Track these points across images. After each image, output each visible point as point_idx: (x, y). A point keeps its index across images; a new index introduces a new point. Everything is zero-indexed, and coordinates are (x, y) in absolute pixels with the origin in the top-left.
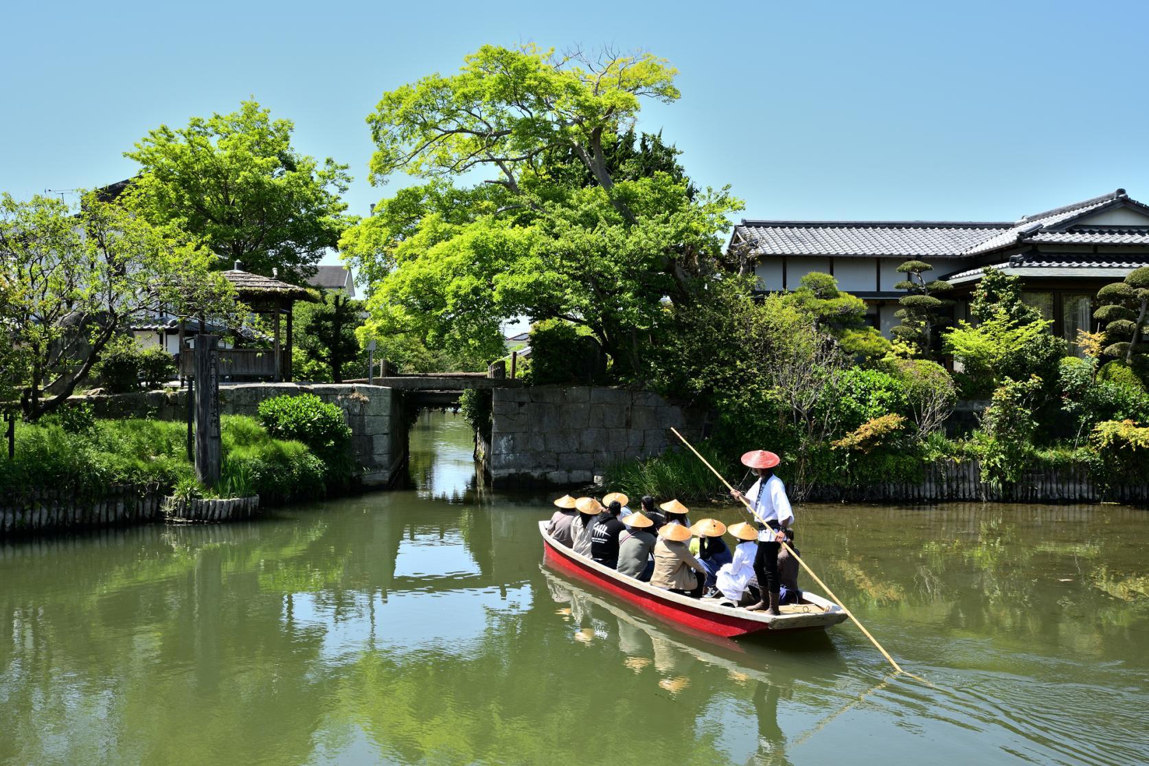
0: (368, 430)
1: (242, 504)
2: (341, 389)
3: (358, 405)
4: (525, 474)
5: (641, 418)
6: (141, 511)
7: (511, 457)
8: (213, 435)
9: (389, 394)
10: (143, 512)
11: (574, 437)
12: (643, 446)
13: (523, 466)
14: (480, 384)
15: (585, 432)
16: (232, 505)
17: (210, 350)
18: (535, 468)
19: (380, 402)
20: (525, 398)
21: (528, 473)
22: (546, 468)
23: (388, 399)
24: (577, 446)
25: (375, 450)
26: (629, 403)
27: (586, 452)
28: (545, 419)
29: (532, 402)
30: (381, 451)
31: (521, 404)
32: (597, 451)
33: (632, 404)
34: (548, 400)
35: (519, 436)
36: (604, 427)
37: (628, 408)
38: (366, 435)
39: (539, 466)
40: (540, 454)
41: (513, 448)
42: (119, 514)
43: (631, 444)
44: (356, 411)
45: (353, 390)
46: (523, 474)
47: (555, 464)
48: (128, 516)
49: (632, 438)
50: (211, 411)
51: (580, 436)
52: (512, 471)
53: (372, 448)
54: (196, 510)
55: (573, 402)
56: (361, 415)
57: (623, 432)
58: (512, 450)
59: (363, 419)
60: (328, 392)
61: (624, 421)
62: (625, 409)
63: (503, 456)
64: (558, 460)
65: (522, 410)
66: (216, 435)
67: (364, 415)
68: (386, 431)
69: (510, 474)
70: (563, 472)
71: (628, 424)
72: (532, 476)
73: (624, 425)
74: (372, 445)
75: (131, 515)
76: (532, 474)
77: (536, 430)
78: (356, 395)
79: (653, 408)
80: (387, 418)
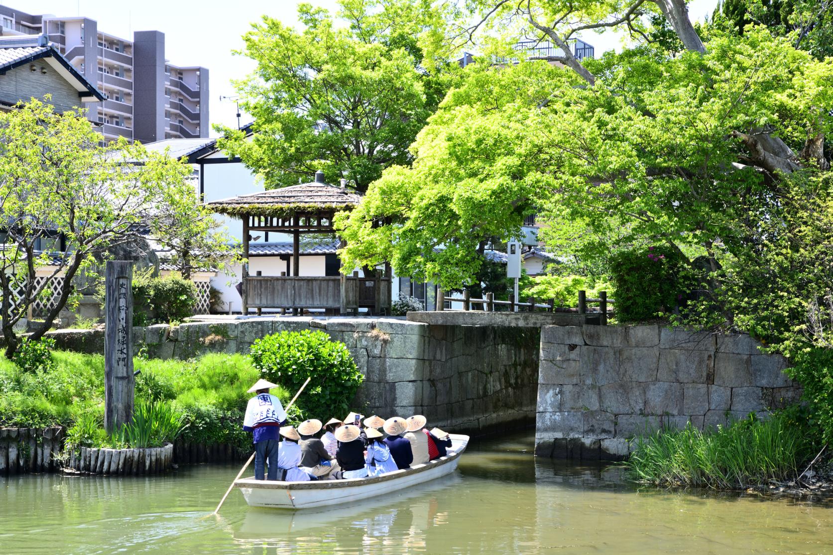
0: (390, 377)
1: (136, 456)
2: (359, 325)
3: (379, 343)
4: (574, 440)
5: (727, 371)
6: (39, 459)
7: (557, 417)
8: (120, 375)
9: (416, 331)
10: (42, 460)
11: (637, 394)
12: (730, 409)
13: (572, 429)
14: (533, 321)
15: (652, 387)
16: (123, 456)
17: (119, 278)
18: (586, 432)
19: (405, 342)
20: (577, 340)
21: (579, 439)
22: (601, 434)
23: (415, 338)
24: (641, 406)
25: (398, 401)
26: (712, 349)
27: (653, 415)
28: (601, 368)
29: (586, 344)
30: (404, 403)
31: (572, 347)
32: (667, 414)
33: (717, 351)
34: (605, 343)
35: (568, 389)
36: (678, 381)
37: (710, 356)
38: (387, 383)
39: (592, 430)
40: (592, 414)
41: (560, 404)
42: (11, 461)
43: (713, 407)
44: (377, 351)
45: (373, 326)
46: (571, 440)
47: (613, 429)
48: (22, 463)
49: (715, 397)
50: (117, 347)
51: (645, 393)
52: (559, 435)
53: (395, 399)
54: (85, 460)
55: (637, 346)
56: (382, 357)
57: (703, 388)
58: (560, 407)
59: (385, 361)
60: (344, 329)
61: (705, 374)
62: (706, 358)
63: (548, 415)
64: (616, 424)
65: (573, 355)
66: (125, 375)
67: (385, 357)
68: (412, 377)
69: (556, 439)
70: (622, 440)
71: (710, 379)
72: (583, 444)
73: (704, 378)
74: (395, 394)
75: (26, 462)
76: (583, 440)
77: (589, 382)
78: (375, 332)
79: (745, 357)
80: (414, 361)
